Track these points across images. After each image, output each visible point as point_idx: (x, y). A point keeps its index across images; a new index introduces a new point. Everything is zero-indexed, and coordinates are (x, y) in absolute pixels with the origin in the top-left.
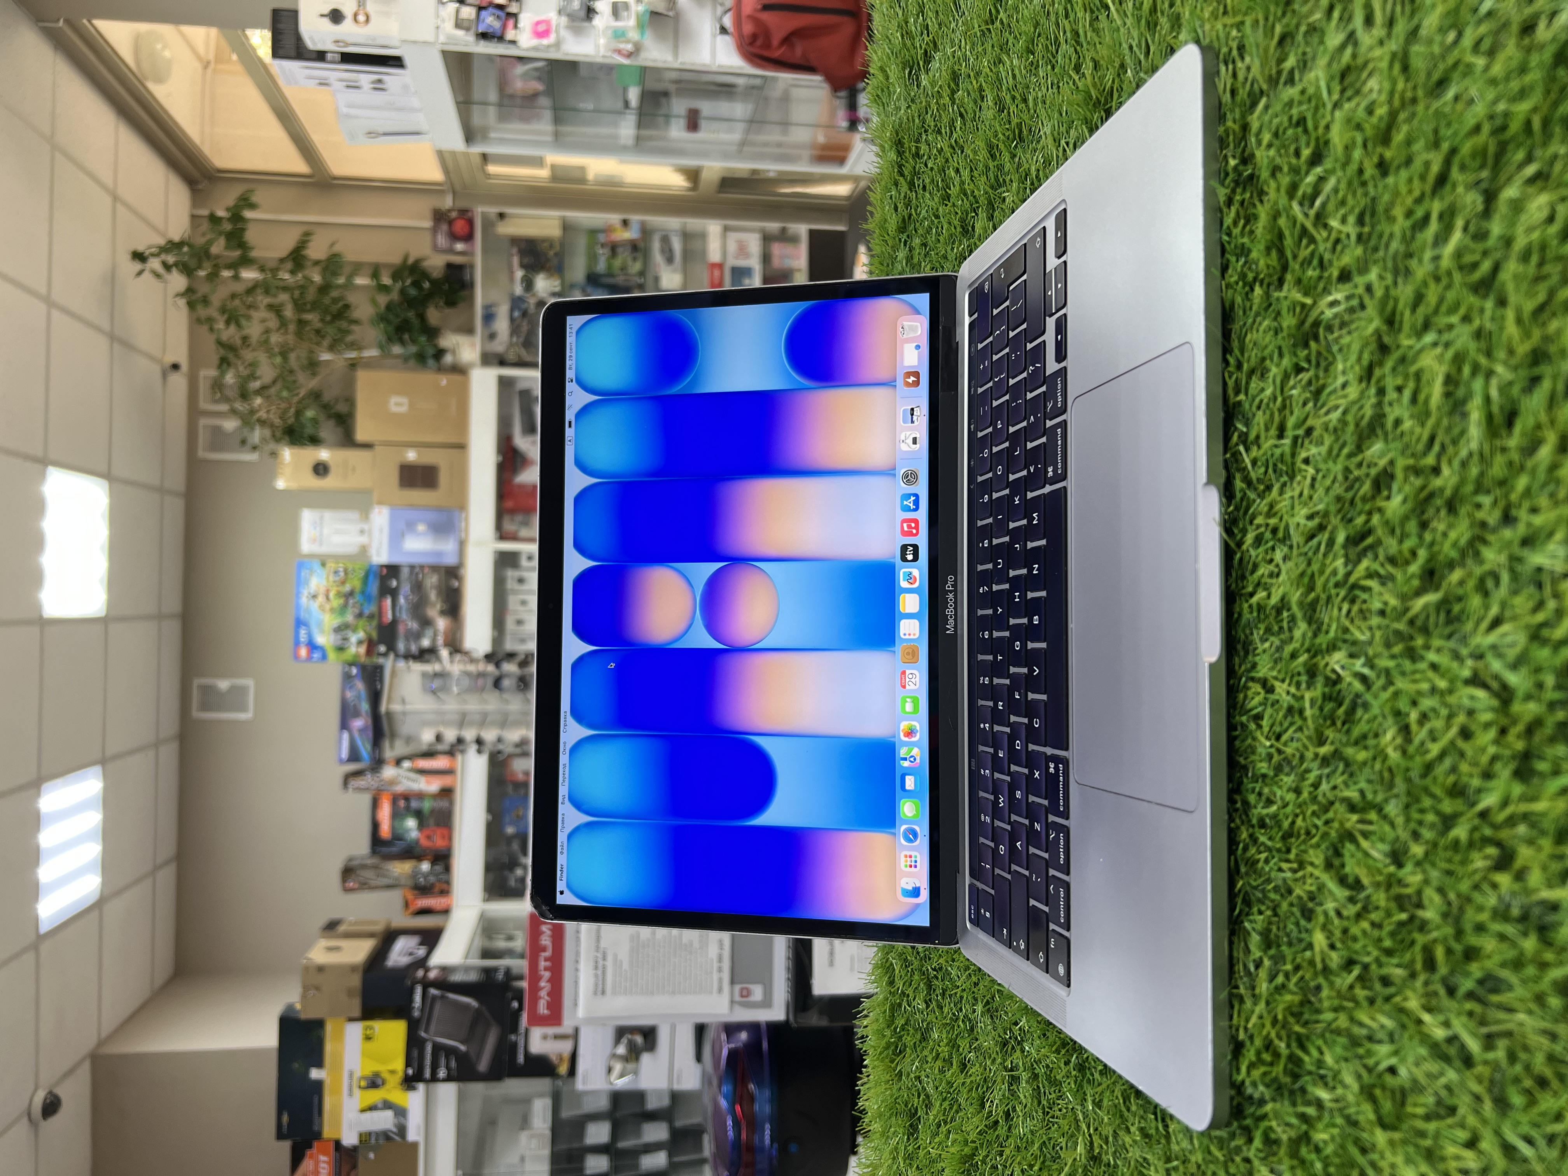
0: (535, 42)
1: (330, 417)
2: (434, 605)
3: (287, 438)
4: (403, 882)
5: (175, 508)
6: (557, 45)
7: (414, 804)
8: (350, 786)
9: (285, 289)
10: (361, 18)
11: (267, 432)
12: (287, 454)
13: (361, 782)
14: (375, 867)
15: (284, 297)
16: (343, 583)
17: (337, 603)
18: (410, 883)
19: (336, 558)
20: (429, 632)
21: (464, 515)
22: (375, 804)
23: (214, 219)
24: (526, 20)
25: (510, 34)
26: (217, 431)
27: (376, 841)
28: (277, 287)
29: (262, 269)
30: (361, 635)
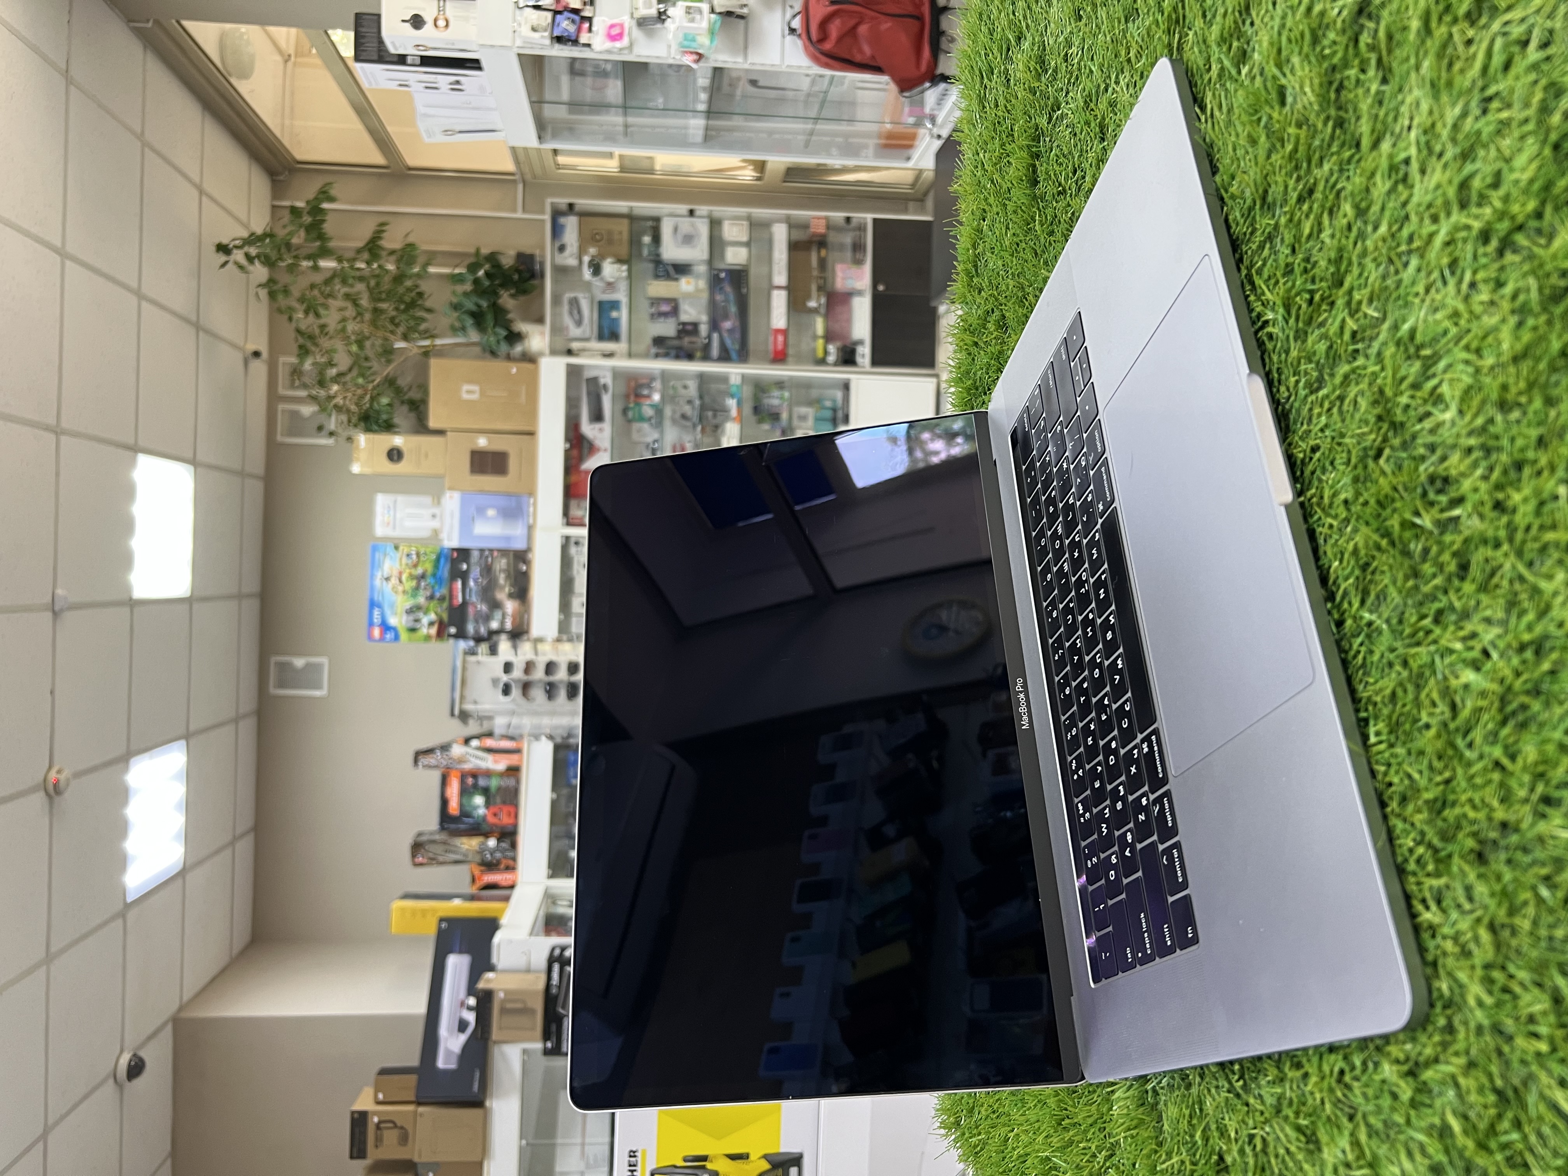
0: (609, 45)
1: (403, 402)
2: (502, 588)
3: (362, 424)
4: (470, 858)
5: (256, 488)
6: (631, 47)
7: (482, 782)
8: (420, 764)
9: (361, 279)
10: (441, 23)
11: (344, 418)
12: (362, 439)
13: (430, 760)
14: (444, 843)
15: (360, 287)
16: (415, 566)
17: (410, 585)
18: (478, 859)
19: (409, 541)
20: (498, 615)
21: (532, 501)
22: (444, 781)
23: (295, 211)
24: (600, 23)
25: (584, 38)
26: (295, 415)
27: (445, 817)
28: (354, 277)
29: (340, 260)
30: (433, 616)
